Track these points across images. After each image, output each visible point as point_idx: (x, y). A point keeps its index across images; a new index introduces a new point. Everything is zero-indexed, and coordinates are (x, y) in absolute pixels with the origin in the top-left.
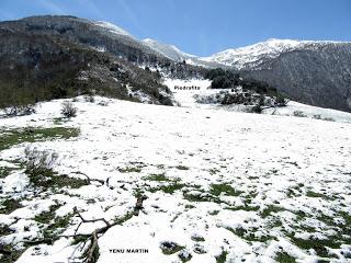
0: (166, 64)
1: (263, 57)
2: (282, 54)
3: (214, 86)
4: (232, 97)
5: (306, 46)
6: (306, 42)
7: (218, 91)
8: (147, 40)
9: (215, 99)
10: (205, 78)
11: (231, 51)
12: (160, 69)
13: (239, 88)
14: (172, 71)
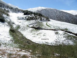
0: (12, 8)
1: (38, 10)
2: (42, 10)
3: (25, 14)
4: (31, 18)
5: (46, 9)
6: (46, 8)
7: (26, 16)
8: (9, 4)
9: (25, 18)
10: (23, 13)
11: (31, 9)
12: (9, 10)
13: (33, 15)
14: (13, 10)
